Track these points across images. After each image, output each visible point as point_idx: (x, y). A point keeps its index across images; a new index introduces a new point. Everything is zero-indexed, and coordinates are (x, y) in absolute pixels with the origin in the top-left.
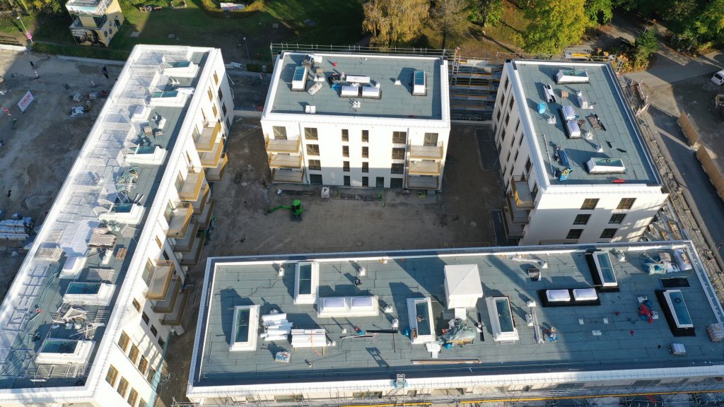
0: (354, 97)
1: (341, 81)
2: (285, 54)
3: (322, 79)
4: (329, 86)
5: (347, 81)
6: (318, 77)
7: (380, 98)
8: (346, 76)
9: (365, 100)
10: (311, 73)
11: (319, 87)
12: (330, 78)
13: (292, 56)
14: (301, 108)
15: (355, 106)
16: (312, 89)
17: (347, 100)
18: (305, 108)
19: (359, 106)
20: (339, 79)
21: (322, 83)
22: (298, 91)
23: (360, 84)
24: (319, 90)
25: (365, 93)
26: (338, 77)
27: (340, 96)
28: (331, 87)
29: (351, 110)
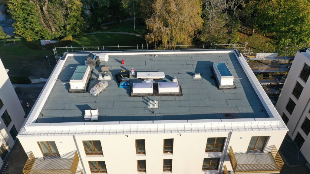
0: (149, 95)
1: (131, 78)
2: (68, 55)
3: (108, 78)
4: (116, 84)
5: (138, 77)
6: (103, 75)
7: (181, 94)
8: (136, 72)
9: (163, 98)
10: (96, 71)
11: (104, 86)
12: (117, 77)
13: (75, 58)
14: (78, 114)
15: (151, 106)
16: (95, 88)
17: (141, 99)
18: (84, 113)
19: (156, 106)
20: (128, 76)
21: (108, 81)
22: (77, 92)
23: (154, 80)
24: (104, 90)
25: (161, 90)
26: (127, 74)
27: (130, 95)
28: (119, 85)
29: (147, 111)
